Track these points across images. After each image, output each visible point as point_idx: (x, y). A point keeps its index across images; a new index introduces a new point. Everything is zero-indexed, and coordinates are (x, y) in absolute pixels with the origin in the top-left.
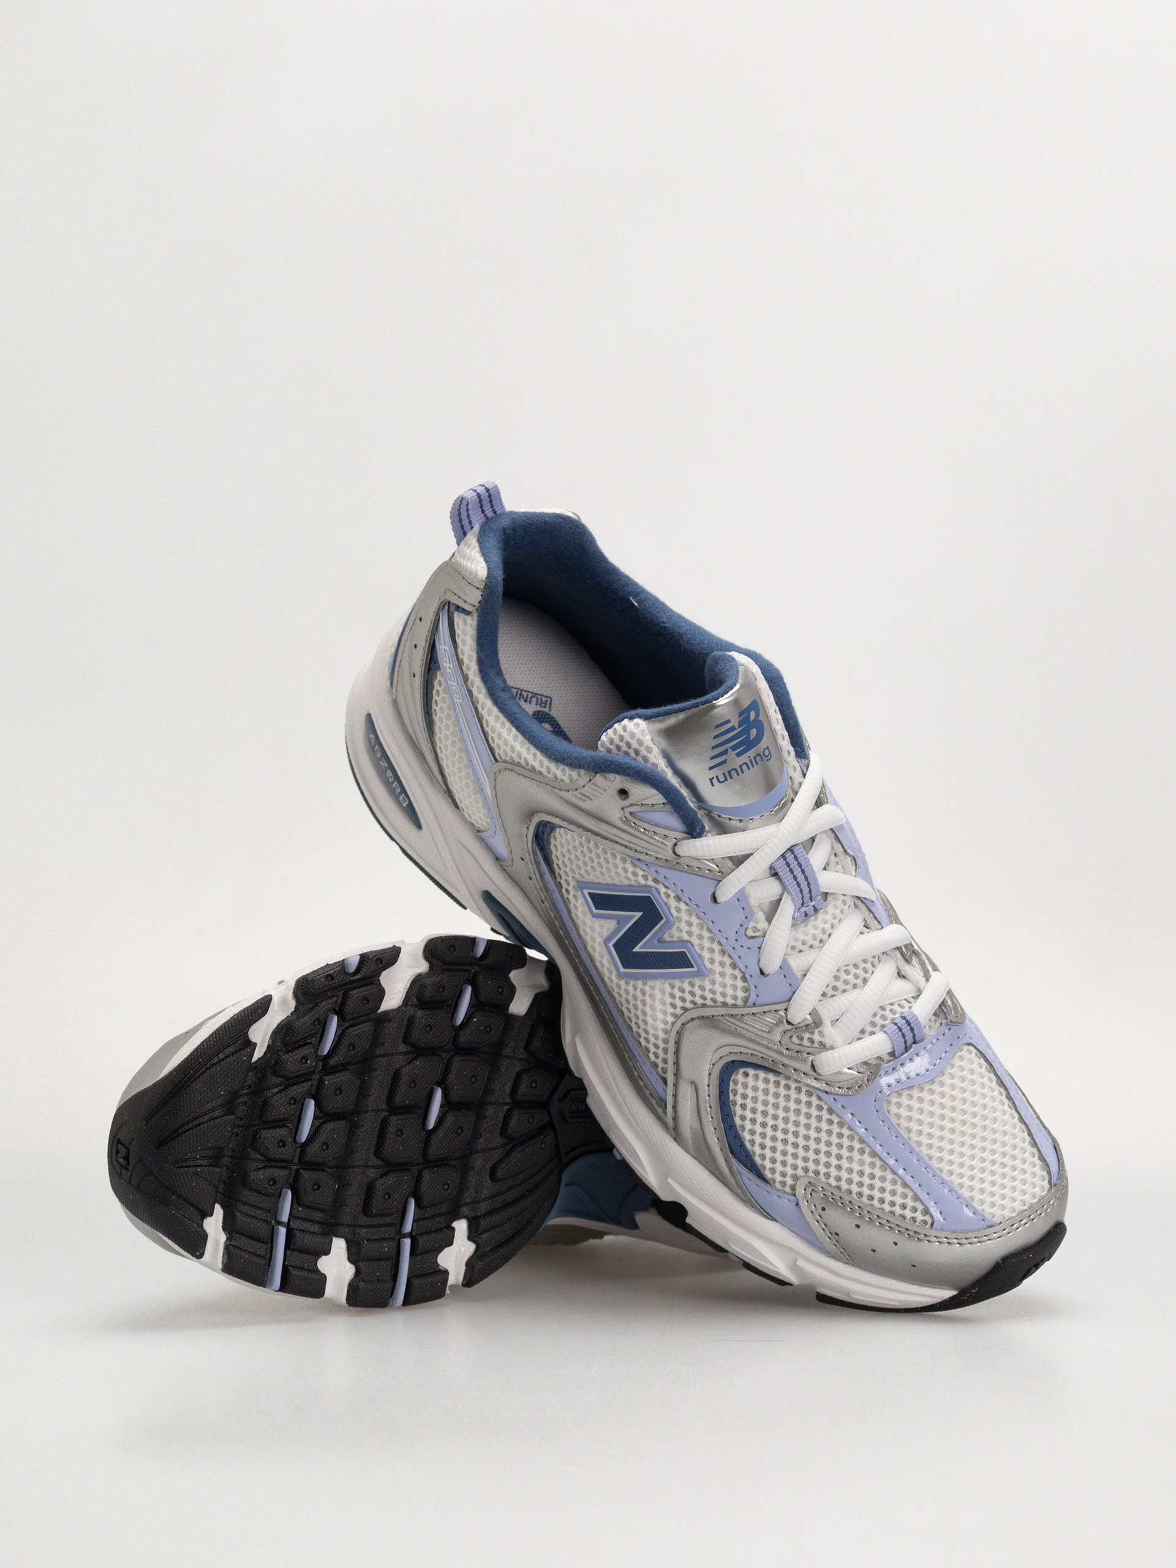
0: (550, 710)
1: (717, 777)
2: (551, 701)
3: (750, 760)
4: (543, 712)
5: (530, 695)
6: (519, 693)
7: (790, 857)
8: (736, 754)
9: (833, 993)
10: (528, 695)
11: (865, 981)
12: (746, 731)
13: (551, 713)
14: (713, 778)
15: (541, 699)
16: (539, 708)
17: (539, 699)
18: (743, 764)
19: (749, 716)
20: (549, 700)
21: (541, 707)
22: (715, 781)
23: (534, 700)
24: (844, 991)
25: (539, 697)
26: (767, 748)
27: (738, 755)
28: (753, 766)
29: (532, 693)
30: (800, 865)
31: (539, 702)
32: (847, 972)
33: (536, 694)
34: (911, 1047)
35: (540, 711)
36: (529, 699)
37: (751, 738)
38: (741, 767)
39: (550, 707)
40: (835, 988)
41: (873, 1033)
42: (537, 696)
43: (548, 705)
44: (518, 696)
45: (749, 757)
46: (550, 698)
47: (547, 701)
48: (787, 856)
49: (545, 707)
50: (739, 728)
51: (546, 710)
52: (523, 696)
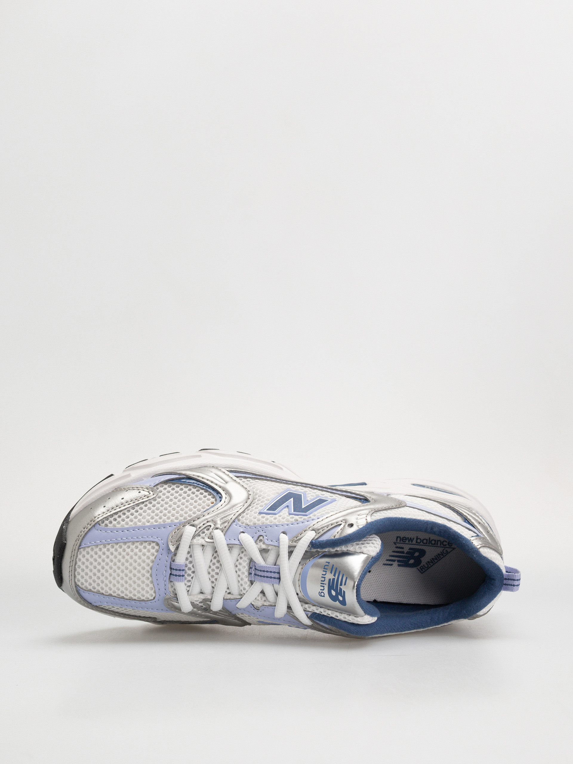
0: (417, 569)
1: (328, 566)
2: (421, 572)
3: (324, 584)
4: (419, 565)
5: (429, 566)
6: (434, 562)
7: (276, 575)
8: (331, 579)
9: (214, 556)
10: (430, 565)
11: (209, 573)
12: (336, 591)
13: (416, 568)
14: (329, 564)
15: (425, 569)
16: (422, 565)
17: (425, 568)
18: (325, 580)
19: (341, 596)
20: (422, 572)
21: (422, 566)
22: (327, 564)
23: (426, 566)
24: (211, 561)
25: (426, 569)
26: (324, 596)
27: (330, 580)
28: (321, 583)
29: (430, 567)
30: (271, 577)
31: (424, 567)
32: (218, 568)
33: (428, 569)
34: (171, 571)
35: (420, 564)
36: (428, 564)
37: (332, 590)
38: (325, 578)
39: (419, 570)
40: (215, 558)
41: (187, 559)
42: (427, 568)
43: (420, 570)
44: (433, 561)
45: (326, 584)
46: (423, 573)
47: (422, 571)
48: (278, 574)
49: (420, 568)
50: (340, 587)
51: (419, 567)
52: (431, 563)
